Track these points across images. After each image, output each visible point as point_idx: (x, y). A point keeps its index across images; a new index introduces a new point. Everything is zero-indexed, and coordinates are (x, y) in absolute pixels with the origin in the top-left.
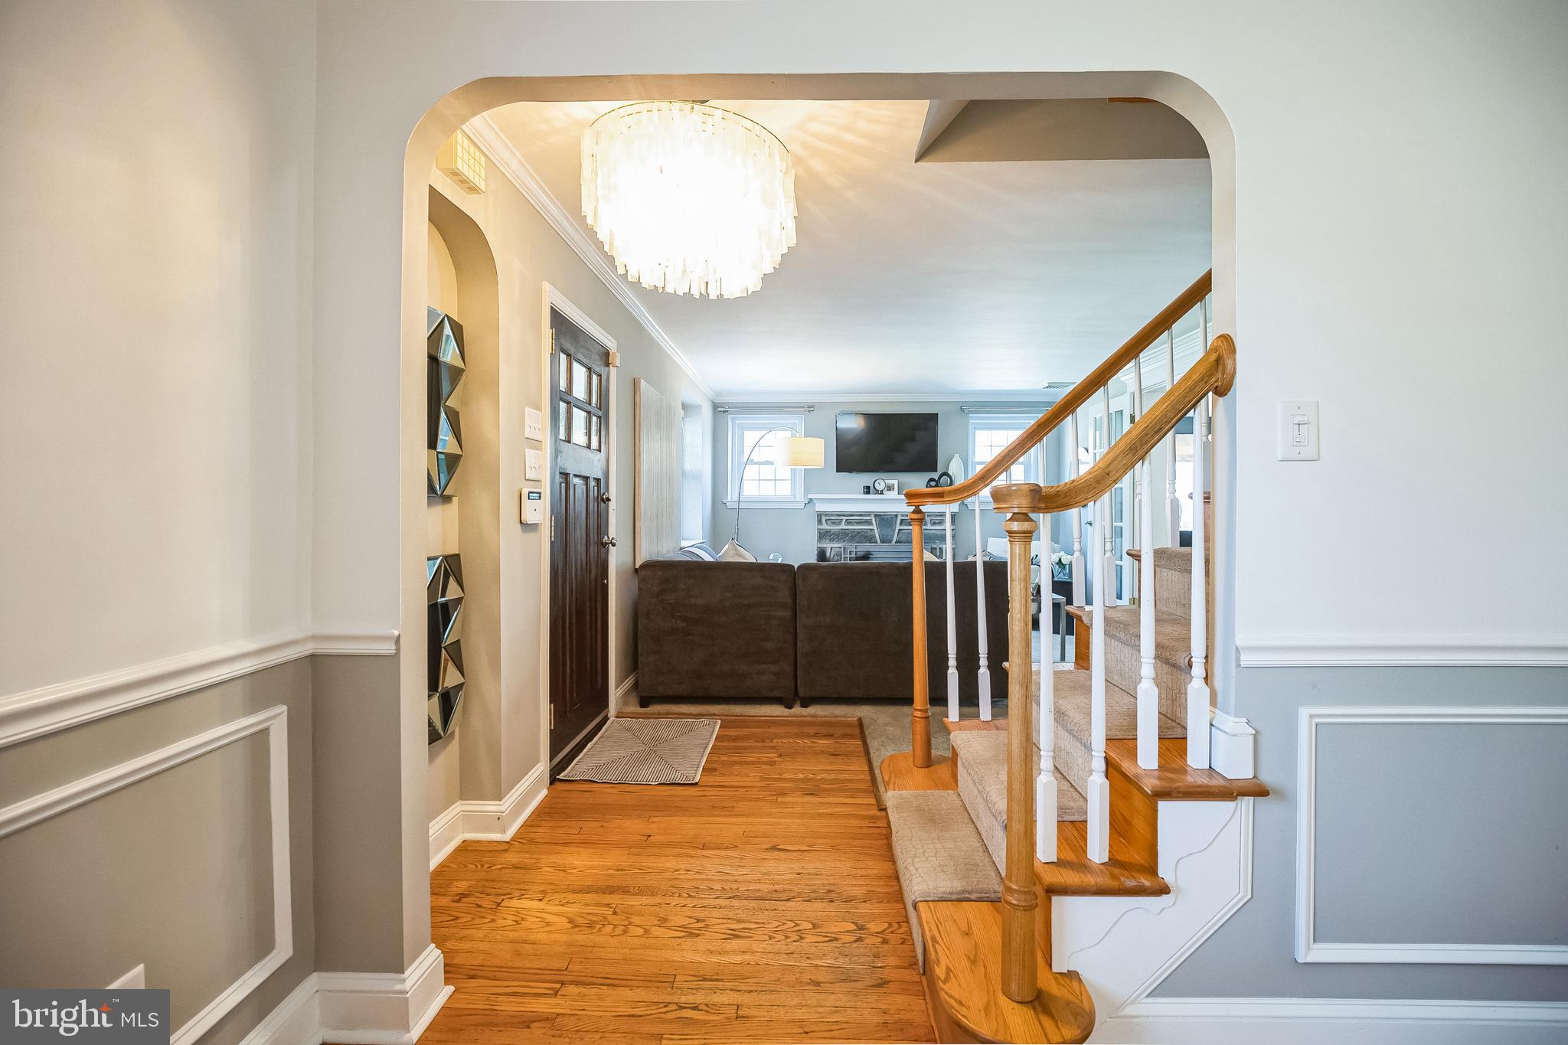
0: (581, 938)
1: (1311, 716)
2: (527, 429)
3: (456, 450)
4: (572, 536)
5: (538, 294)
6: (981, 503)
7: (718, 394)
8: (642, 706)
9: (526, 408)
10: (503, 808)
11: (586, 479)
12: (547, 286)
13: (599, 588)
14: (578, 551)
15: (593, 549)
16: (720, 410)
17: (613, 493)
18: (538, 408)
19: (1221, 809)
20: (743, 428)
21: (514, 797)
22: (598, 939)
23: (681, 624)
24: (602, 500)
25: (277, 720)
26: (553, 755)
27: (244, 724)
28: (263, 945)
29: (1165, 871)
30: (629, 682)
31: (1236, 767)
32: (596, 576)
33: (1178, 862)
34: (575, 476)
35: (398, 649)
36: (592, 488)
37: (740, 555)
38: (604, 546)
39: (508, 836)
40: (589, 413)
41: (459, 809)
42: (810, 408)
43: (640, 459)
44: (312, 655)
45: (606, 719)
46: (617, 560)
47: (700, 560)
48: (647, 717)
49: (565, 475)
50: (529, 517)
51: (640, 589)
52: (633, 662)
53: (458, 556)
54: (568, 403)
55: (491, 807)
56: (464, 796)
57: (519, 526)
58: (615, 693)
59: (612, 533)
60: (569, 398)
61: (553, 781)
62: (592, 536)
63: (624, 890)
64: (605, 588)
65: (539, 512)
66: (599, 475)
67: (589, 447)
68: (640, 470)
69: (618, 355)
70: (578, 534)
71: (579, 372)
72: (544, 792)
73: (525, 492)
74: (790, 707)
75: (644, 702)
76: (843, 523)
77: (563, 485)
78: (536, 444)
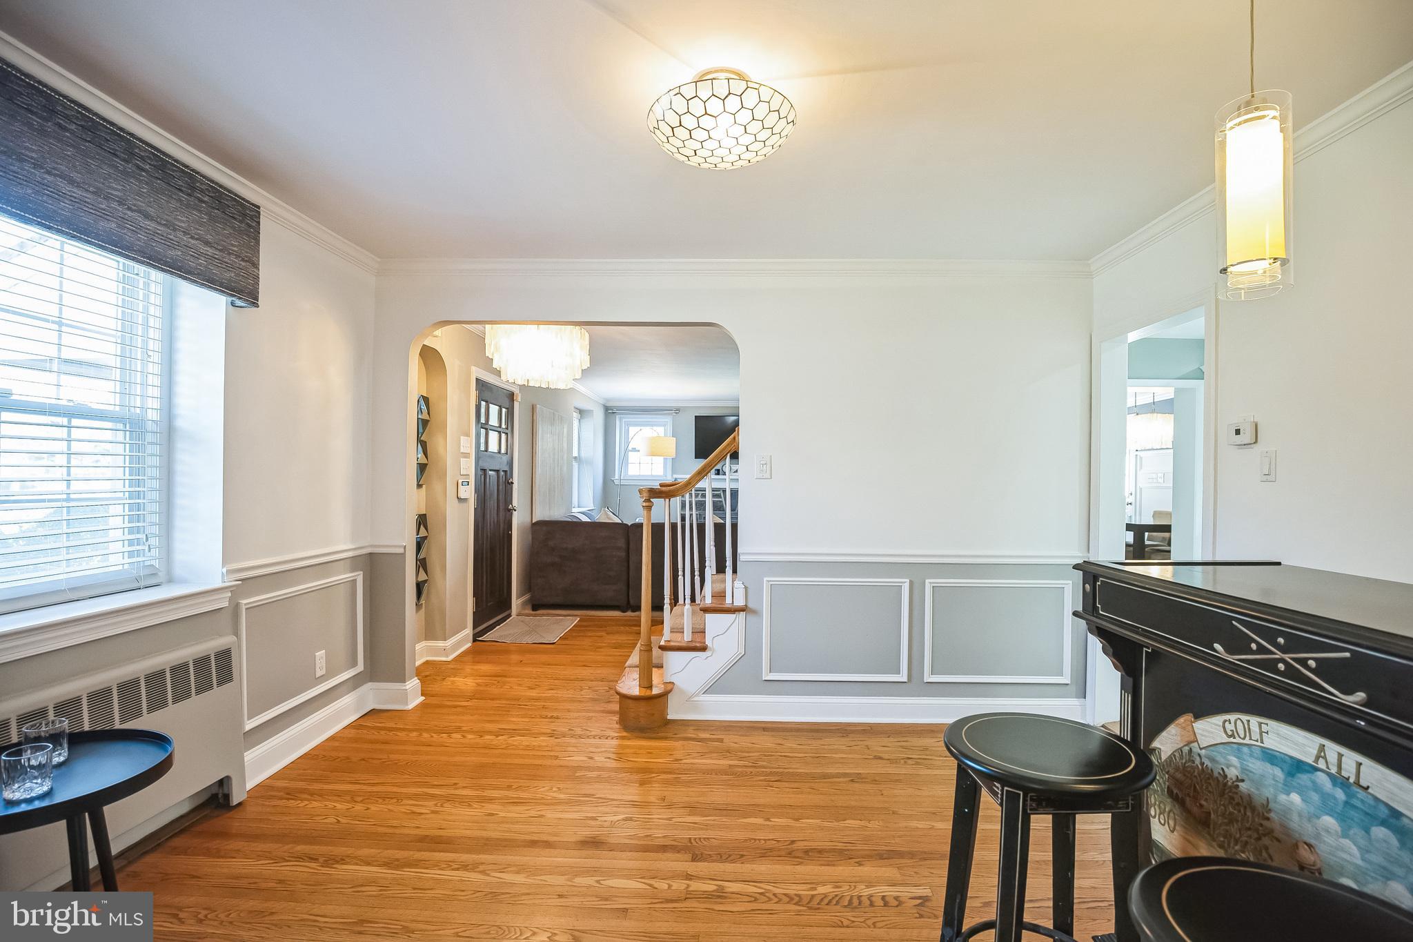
0: (481, 688)
1: (769, 581)
2: (462, 447)
3: (426, 462)
4: (488, 504)
5: (469, 374)
6: (696, 491)
7: (608, 400)
8: (533, 610)
9: (462, 437)
10: (447, 645)
11: (497, 471)
12: (474, 369)
13: (506, 536)
14: (491, 516)
15: (502, 513)
16: (610, 412)
17: (515, 479)
18: (468, 435)
19: (731, 617)
20: (629, 424)
21: (453, 641)
22: (489, 689)
23: (557, 559)
24: (508, 483)
25: (359, 577)
26: (474, 628)
27: (348, 576)
28: (354, 664)
29: (708, 642)
30: (527, 597)
31: (739, 602)
32: (504, 530)
33: (713, 640)
34: (490, 470)
35: (405, 551)
36: (501, 478)
37: (609, 518)
38: (509, 512)
39: (450, 658)
40: (499, 432)
41: (424, 645)
42: (678, 410)
43: (536, 457)
44: (370, 553)
45: (509, 616)
46: (519, 520)
47: (578, 520)
48: (535, 615)
49: (484, 470)
50: (462, 496)
51: (533, 538)
52: (529, 585)
53: (425, 515)
54: (486, 429)
55: (441, 644)
56: (427, 638)
57: (456, 499)
58: (516, 602)
59: (515, 503)
60: (486, 427)
61: (475, 640)
62: (501, 504)
63: (505, 676)
64: (510, 537)
65: (469, 492)
66: (506, 468)
67: (499, 452)
68: (535, 463)
69: (520, 395)
70: (492, 503)
71: (494, 409)
72: (469, 645)
73: (460, 481)
74: (624, 612)
75: (535, 607)
76: (699, 496)
77: (483, 477)
78: (466, 455)
